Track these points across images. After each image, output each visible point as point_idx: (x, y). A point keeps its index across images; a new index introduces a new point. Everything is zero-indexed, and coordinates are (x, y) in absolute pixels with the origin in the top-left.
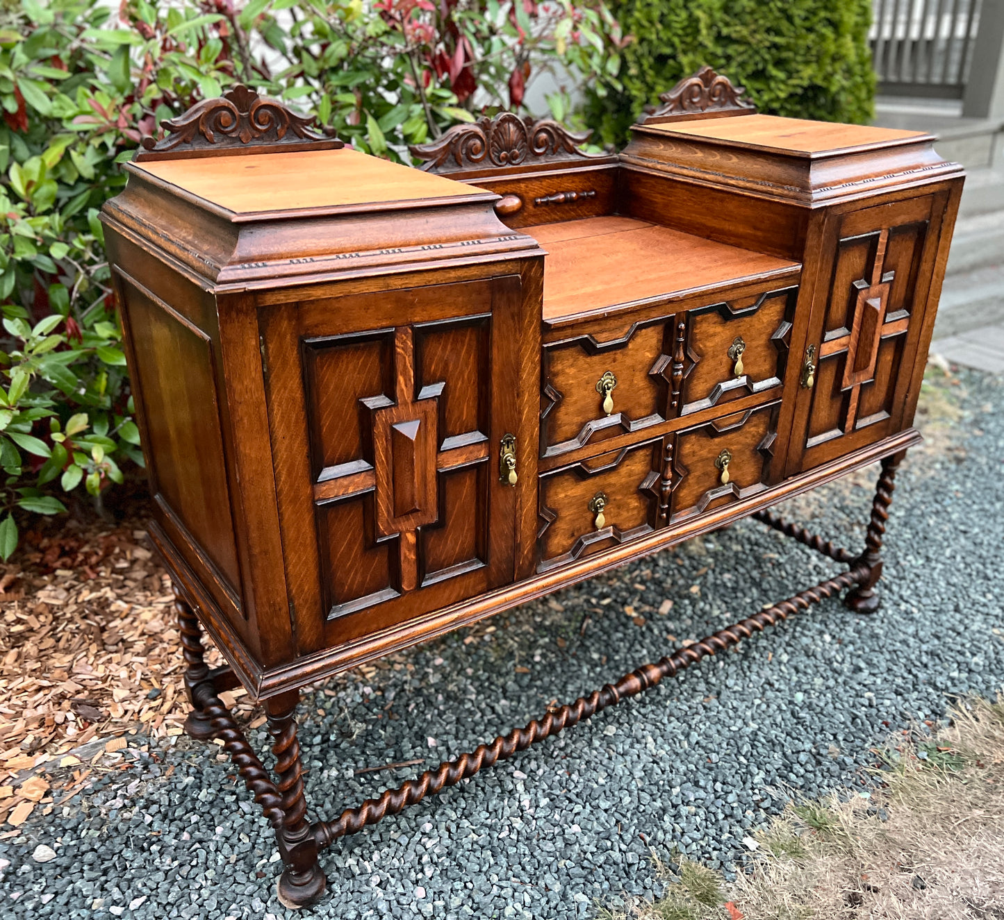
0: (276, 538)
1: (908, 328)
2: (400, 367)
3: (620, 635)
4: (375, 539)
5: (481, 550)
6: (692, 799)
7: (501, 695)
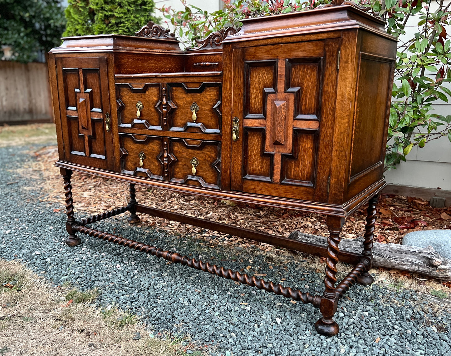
1: (319, 127)
2: (80, 81)
4: (79, 134)
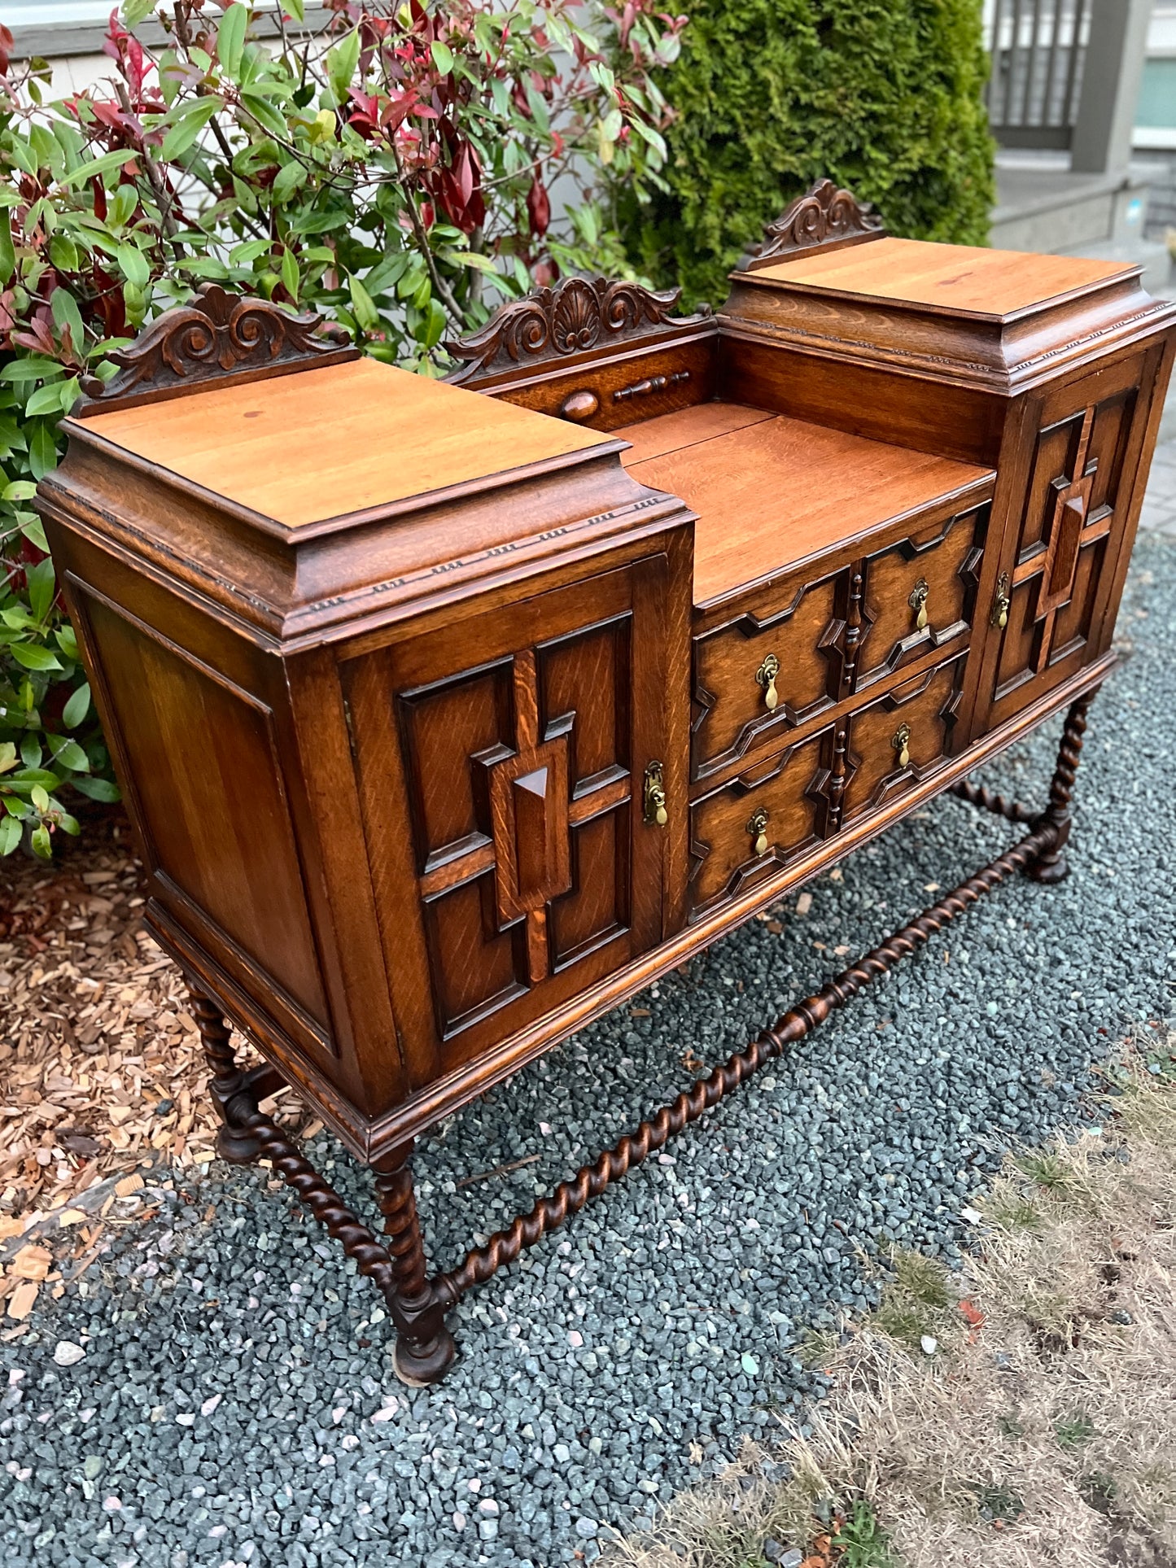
0: (377, 955)
1: (1111, 528)
2: (520, 704)
3: (754, 949)
4: (496, 928)
5: (622, 914)
6: (888, 1164)
7: (620, 1052)
